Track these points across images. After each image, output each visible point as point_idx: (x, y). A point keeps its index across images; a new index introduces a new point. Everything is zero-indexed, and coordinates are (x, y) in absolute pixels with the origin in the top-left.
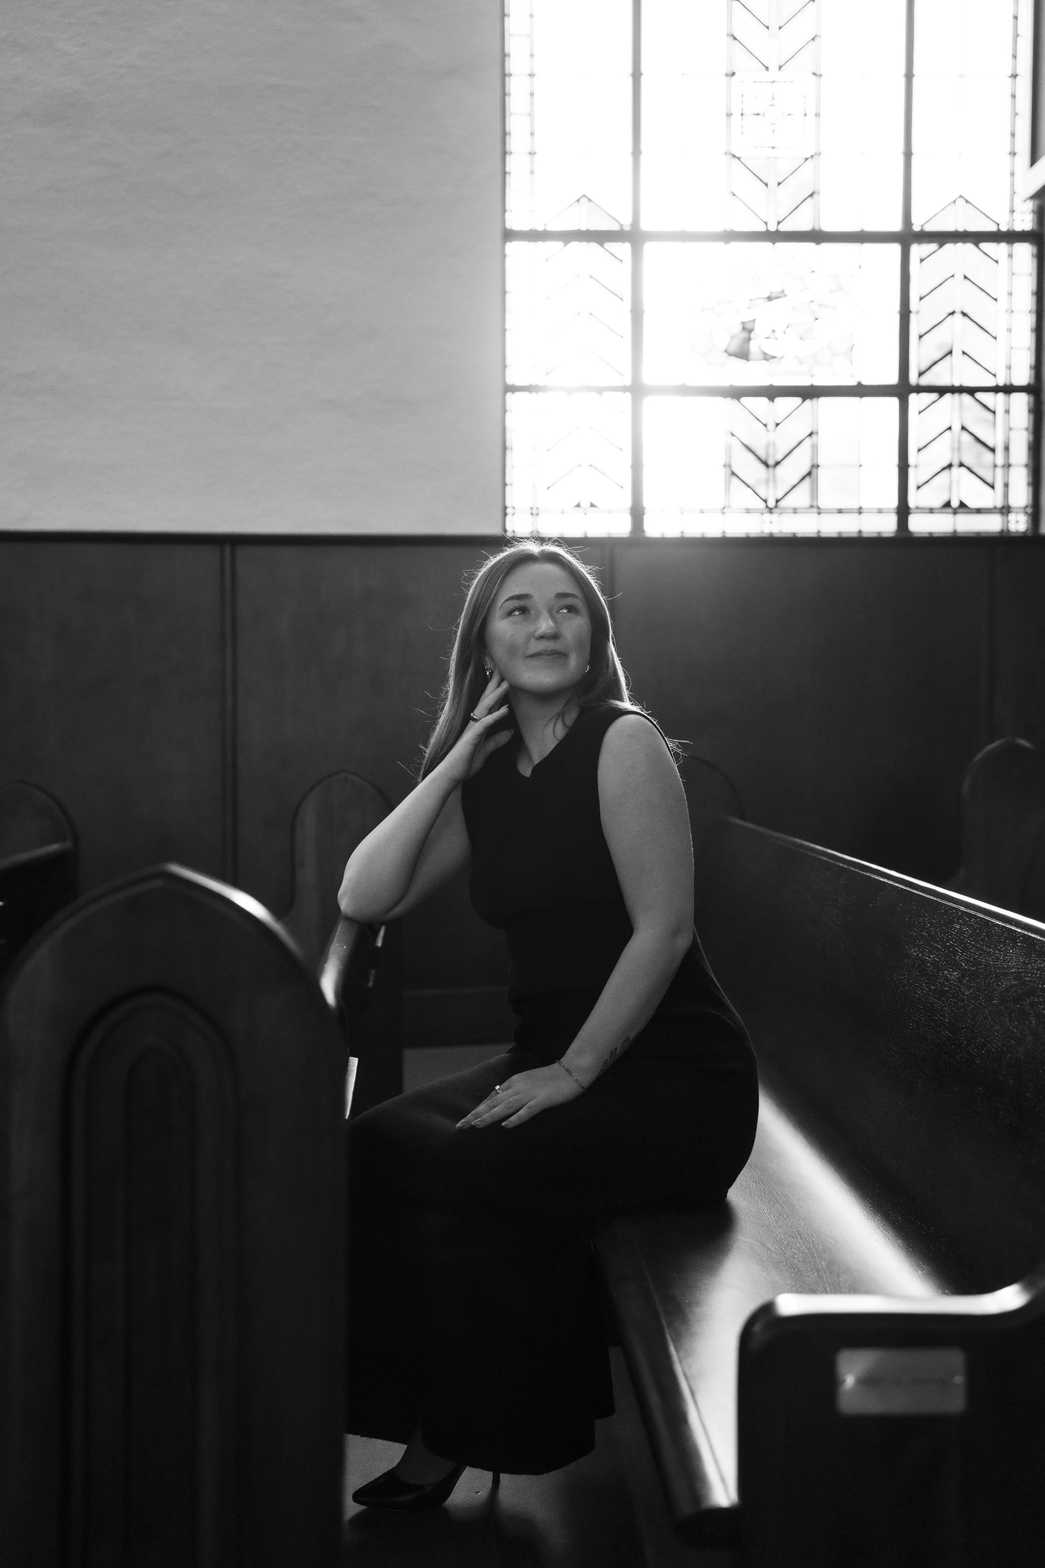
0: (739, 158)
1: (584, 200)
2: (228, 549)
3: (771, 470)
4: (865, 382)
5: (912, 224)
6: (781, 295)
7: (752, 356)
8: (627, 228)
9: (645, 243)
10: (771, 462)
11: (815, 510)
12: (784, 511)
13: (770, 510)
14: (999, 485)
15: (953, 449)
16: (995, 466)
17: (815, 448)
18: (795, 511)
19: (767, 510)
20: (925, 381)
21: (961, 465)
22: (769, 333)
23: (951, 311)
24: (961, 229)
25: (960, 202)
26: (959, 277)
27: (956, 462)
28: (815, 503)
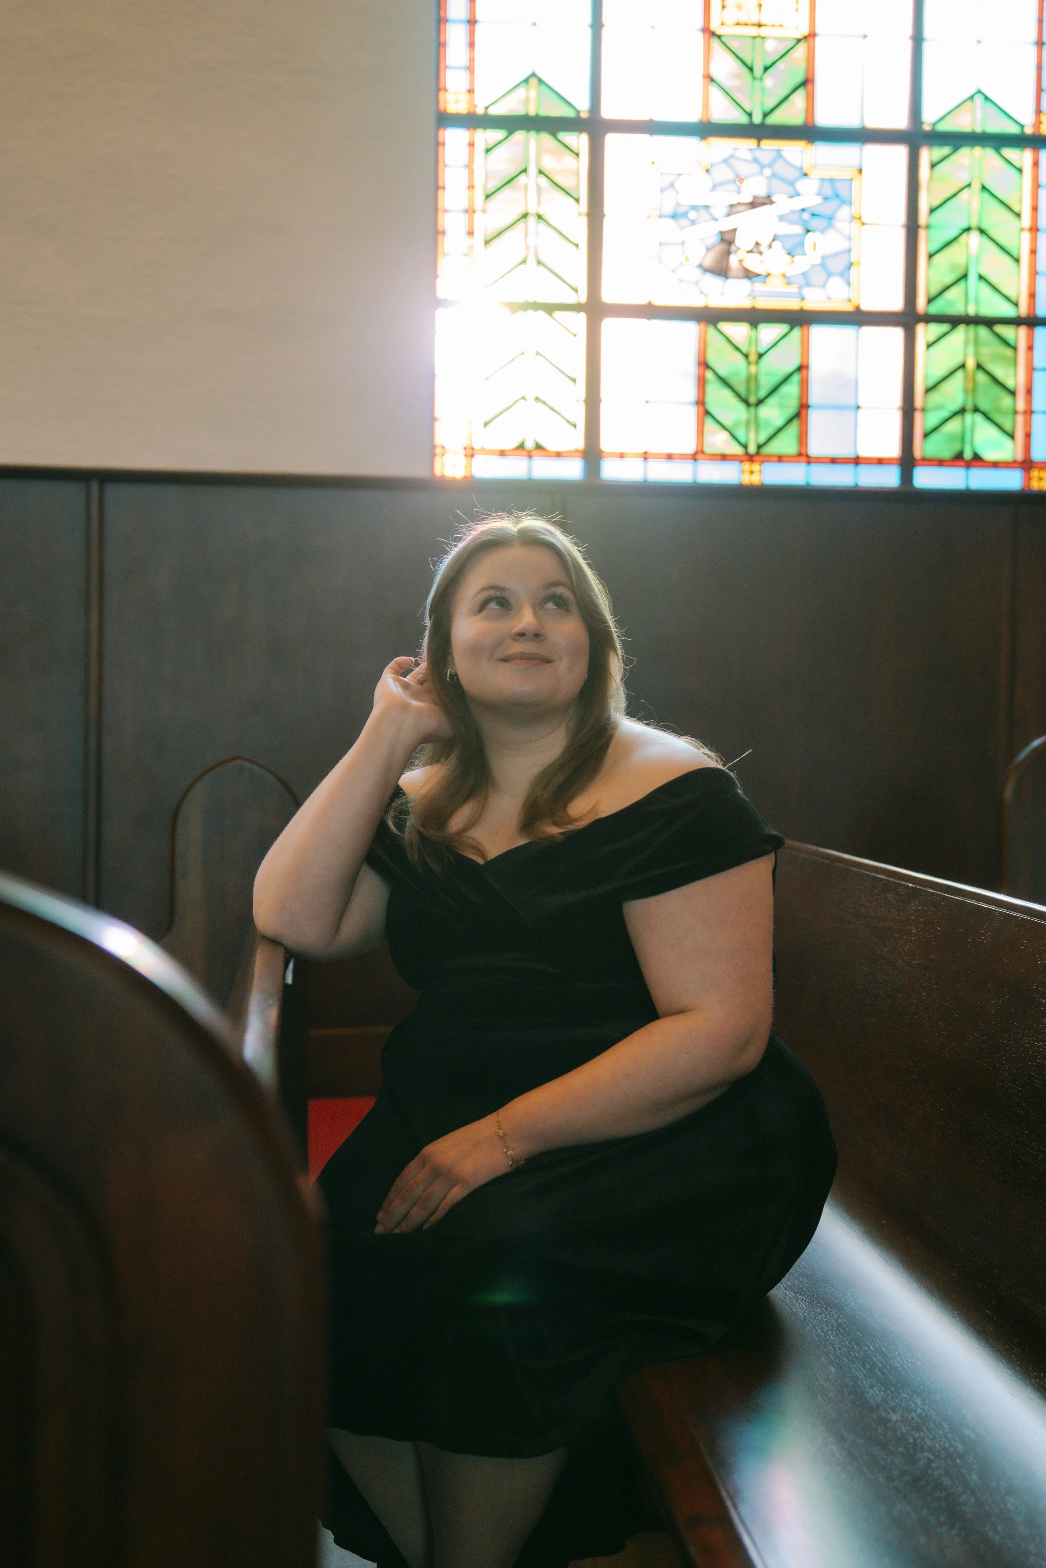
0: (719, 37)
1: (533, 81)
2: (95, 486)
3: (752, 410)
4: (866, 307)
5: (922, 123)
6: (767, 201)
7: (732, 273)
8: (584, 115)
9: (606, 135)
10: (752, 400)
11: (804, 459)
12: (768, 458)
13: (750, 458)
14: (1020, 435)
15: (966, 391)
16: (1016, 412)
17: (804, 385)
18: (780, 459)
19: (746, 458)
20: (935, 309)
21: (976, 410)
22: (751, 246)
23: (965, 226)
24: (979, 130)
25: (979, 99)
26: (976, 187)
27: (970, 406)
28: (803, 451)
